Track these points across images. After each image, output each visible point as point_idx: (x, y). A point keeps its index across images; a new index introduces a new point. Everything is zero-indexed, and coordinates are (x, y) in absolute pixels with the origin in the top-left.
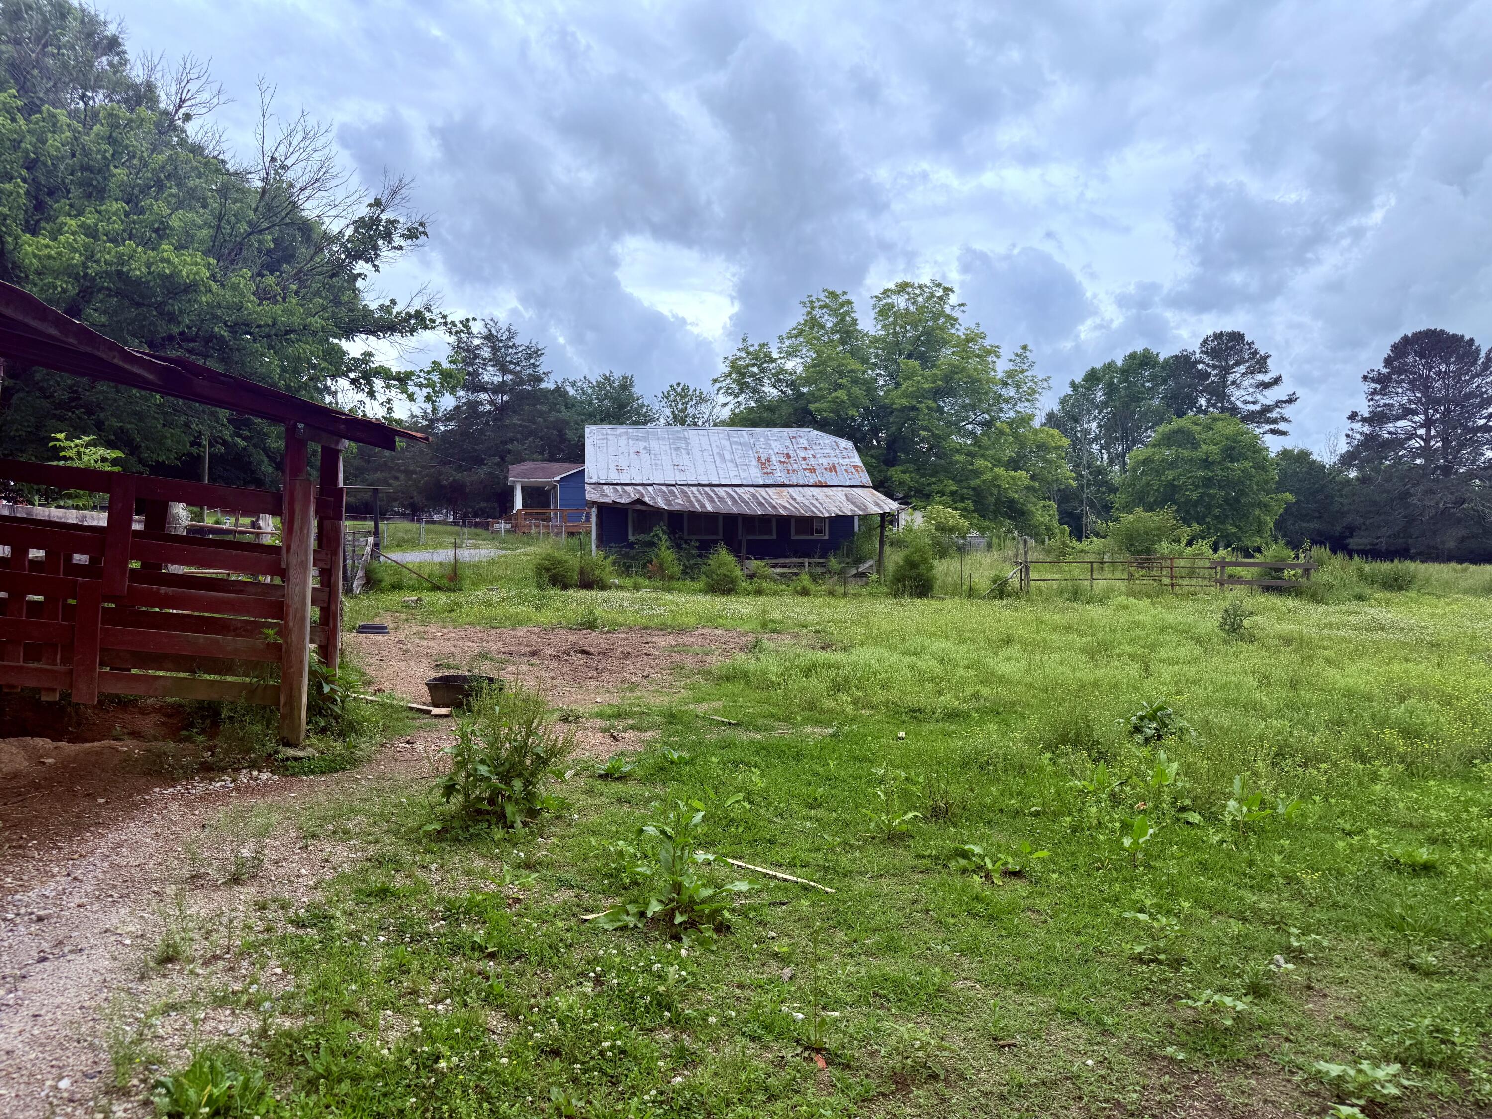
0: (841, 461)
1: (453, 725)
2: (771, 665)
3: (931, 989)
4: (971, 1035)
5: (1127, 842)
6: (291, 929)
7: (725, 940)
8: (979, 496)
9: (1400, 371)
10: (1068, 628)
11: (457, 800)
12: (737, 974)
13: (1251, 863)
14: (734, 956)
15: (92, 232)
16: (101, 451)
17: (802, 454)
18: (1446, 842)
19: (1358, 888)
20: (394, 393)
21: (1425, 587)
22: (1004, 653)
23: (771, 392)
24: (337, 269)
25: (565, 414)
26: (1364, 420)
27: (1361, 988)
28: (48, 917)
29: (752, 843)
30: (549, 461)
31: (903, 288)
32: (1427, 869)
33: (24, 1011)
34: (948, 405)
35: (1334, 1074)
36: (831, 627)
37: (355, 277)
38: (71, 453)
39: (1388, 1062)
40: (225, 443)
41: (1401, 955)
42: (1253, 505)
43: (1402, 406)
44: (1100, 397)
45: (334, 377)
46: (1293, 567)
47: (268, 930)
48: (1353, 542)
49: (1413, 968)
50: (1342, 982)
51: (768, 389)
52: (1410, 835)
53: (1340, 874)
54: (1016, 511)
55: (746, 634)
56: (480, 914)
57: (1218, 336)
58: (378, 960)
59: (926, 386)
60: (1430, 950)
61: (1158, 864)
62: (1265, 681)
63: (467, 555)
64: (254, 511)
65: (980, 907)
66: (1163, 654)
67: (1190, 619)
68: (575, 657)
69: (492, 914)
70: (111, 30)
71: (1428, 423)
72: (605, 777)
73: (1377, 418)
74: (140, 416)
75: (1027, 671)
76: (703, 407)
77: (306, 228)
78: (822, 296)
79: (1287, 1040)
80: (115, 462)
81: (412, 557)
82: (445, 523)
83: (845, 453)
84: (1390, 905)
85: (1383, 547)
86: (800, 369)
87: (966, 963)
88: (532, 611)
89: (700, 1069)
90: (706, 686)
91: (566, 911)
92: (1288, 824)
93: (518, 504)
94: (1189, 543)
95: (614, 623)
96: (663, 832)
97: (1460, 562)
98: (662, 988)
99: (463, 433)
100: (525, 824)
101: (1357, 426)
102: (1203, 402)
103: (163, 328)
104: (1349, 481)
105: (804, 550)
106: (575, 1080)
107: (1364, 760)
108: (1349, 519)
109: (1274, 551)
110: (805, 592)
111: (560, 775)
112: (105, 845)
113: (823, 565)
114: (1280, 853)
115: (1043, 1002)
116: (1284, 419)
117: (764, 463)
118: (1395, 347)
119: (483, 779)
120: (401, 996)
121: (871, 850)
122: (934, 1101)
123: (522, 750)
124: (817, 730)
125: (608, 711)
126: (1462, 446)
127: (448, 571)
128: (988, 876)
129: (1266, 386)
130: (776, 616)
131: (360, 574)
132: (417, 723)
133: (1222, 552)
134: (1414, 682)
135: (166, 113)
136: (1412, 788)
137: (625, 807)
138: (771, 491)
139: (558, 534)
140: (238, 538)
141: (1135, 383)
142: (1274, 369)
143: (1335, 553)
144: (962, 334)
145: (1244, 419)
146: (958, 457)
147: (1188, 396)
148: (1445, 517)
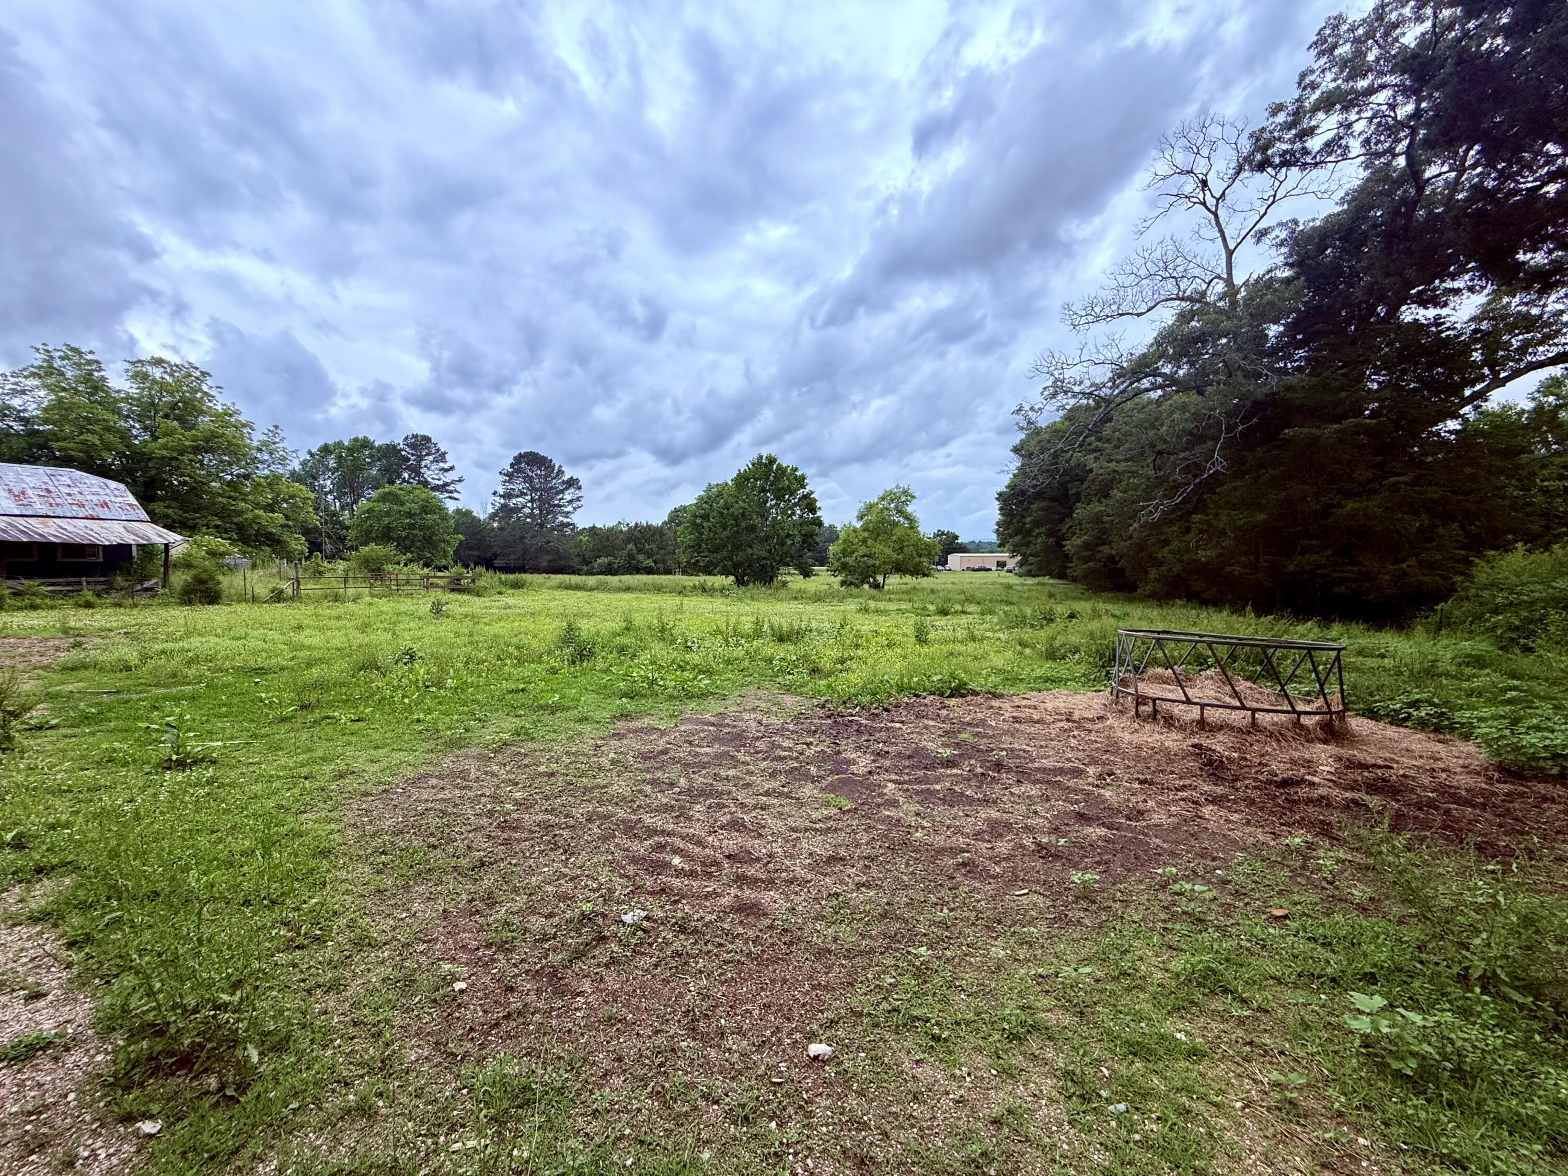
0: (113, 499)
4: (361, 762)
5: (406, 701)
8: (240, 528)
9: (519, 471)
10: (338, 618)
13: (459, 699)
17: (66, 490)
18: (530, 682)
19: (499, 699)
26: (501, 496)
31: (158, 362)
32: (523, 690)
34: (209, 460)
41: (513, 713)
42: (440, 541)
43: (519, 490)
44: (332, 463)
46: (466, 578)
48: (496, 563)
52: (517, 682)
53: (492, 696)
54: (273, 540)
57: (415, 436)
59: (187, 443)
60: (522, 710)
61: (422, 705)
62: (457, 635)
65: (346, 731)
66: (402, 627)
67: (413, 608)
71: (532, 501)
73: (508, 495)
75: (326, 642)
78: (63, 349)
83: (116, 492)
84: (510, 702)
85: (511, 566)
87: (348, 747)
94: (406, 565)
101: (497, 499)
102: (406, 476)
104: (494, 529)
107: (502, 660)
108: (494, 550)
109: (455, 569)
113: (105, 583)
115: (387, 750)
116: (456, 491)
117: (18, 496)
118: (515, 458)
121: (274, 726)
122: (356, 777)
126: (548, 514)
128: (345, 723)
129: (446, 470)
133: (425, 570)
134: (522, 629)
138: (32, 520)
141: (358, 458)
142: (450, 460)
143: (487, 569)
144: (219, 408)
145: (433, 489)
146: (220, 499)
147: (397, 471)
148: (541, 550)
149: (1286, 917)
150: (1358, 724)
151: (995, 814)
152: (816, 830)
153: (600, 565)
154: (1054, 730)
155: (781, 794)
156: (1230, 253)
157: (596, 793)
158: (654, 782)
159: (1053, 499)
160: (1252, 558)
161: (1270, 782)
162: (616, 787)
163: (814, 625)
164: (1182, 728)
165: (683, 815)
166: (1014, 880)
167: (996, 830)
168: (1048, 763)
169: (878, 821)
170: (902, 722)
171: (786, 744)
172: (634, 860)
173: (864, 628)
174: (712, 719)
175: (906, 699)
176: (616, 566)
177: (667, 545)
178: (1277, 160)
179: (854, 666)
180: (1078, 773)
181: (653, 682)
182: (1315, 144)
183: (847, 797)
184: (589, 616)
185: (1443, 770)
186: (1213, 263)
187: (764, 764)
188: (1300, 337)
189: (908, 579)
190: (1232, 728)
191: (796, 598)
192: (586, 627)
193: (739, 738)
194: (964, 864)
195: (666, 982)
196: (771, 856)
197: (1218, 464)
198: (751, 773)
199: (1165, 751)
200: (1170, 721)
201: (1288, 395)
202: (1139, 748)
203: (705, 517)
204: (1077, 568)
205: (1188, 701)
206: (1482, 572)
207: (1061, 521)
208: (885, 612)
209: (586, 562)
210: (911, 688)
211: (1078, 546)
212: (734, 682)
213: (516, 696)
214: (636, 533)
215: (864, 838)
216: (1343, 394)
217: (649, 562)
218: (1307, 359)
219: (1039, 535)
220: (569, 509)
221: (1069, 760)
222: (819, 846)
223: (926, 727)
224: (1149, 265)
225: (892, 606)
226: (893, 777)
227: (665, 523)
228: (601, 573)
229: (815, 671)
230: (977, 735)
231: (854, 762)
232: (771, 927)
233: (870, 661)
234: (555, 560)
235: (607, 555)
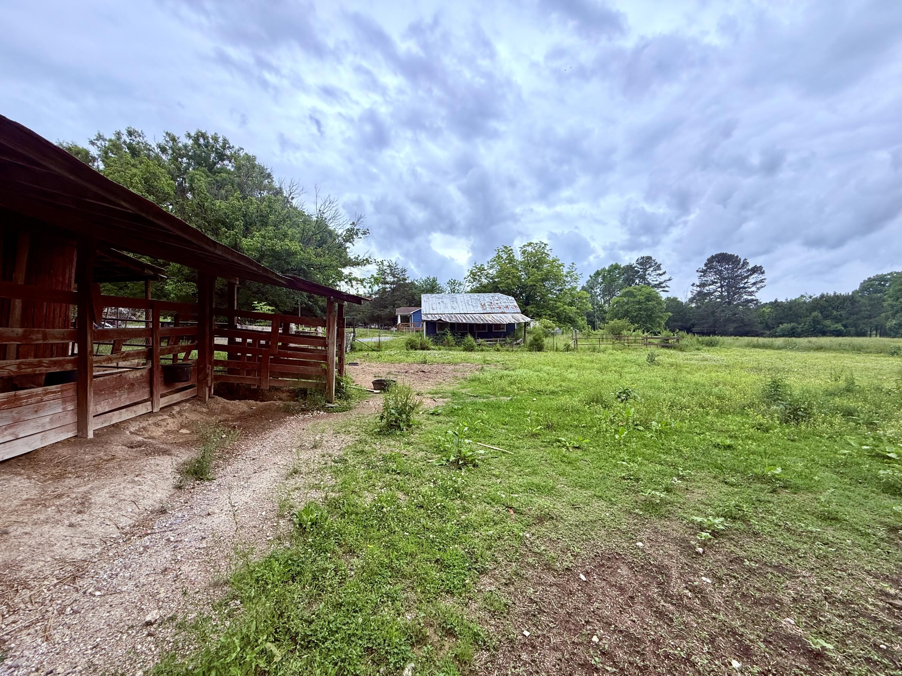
0: (510, 304)
1: (382, 396)
2: (488, 376)
3: (549, 487)
4: (564, 504)
5: (617, 436)
6: (333, 464)
7: (476, 470)
8: (558, 315)
9: (710, 268)
10: (592, 362)
11: (385, 421)
12: (481, 481)
13: (663, 445)
14: (480, 475)
15: (263, 237)
16: (268, 307)
17: (496, 302)
18: (736, 437)
19: (704, 454)
20: (359, 286)
21: (723, 345)
22: (570, 371)
23: (485, 281)
24: (340, 246)
25: (414, 291)
26: (697, 286)
27: (707, 490)
28: (256, 458)
29: (484, 437)
30: (409, 306)
31: (530, 244)
33: (250, 489)
34: (547, 284)
35: (699, 521)
36: (508, 362)
37: (346, 248)
38: (259, 308)
39: (718, 517)
40: (305, 303)
41: (721, 478)
42: (656, 317)
43: (712, 281)
44: (600, 280)
45: (340, 281)
46: (672, 339)
47: (326, 464)
48: (694, 329)
49: (726, 483)
50: (699, 487)
51: (483, 280)
52: (722, 434)
53: (696, 448)
54: (572, 320)
55: (478, 365)
56: (394, 459)
57: (643, 258)
58: (362, 474)
59: (539, 278)
60: (732, 476)
61: (629, 445)
62: (665, 380)
63: (383, 339)
64: (316, 326)
65: (565, 459)
66: (626, 370)
67: (635, 358)
68: (420, 373)
69: (398, 459)
70: (269, 171)
71: (721, 287)
72: (432, 414)
73: (703, 285)
74: (279, 295)
75: (578, 376)
76: (461, 287)
77: (331, 233)
78: (502, 248)
79: (680, 508)
80: (272, 311)
81: (365, 340)
82: (375, 328)
83: (511, 301)
84: (716, 460)
85: (705, 331)
86: (495, 272)
87: (561, 479)
88: (405, 357)
89: (470, 514)
90: (465, 383)
91: (422, 459)
92: (676, 431)
93: (399, 321)
94: (634, 331)
95: (432, 361)
96: (455, 433)
97: (735, 336)
98: (456, 486)
99: (381, 298)
100: (407, 430)
101: (695, 288)
102: (637, 281)
103: (286, 267)
104: (692, 308)
105: (497, 335)
106: (429, 516)
107: (703, 408)
108: (692, 322)
109: (665, 333)
110: (498, 350)
111: (418, 413)
112: (272, 435)
113: (504, 341)
114: (674, 441)
115: (589, 493)
116: (667, 286)
117: (483, 306)
118: (708, 260)
119: (392, 414)
120: (369, 487)
121: (526, 439)
122: (552, 526)
123: (405, 405)
124: (505, 398)
125: (432, 392)
126: (735, 294)
127: (377, 344)
128: (568, 448)
129: (661, 275)
130: (488, 358)
131: (349, 346)
132: (370, 395)
133: (646, 334)
134: (720, 380)
135: (286, 197)
136: (722, 418)
137: (440, 424)
138: (485, 315)
139: (413, 331)
140: (311, 334)
141: (613, 275)
142: (663, 269)
143: (688, 333)
144: (551, 259)
145: (653, 287)
146: (551, 302)
147: (632, 279)
148: (728, 320)
153: (782, 329)
176: (800, 330)
177: (859, 311)
192: (794, 385)
209: (768, 327)
214: (822, 302)
217: (839, 326)
220: (754, 289)
227: (856, 292)
228: (783, 336)
234: (741, 326)
235: (791, 322)
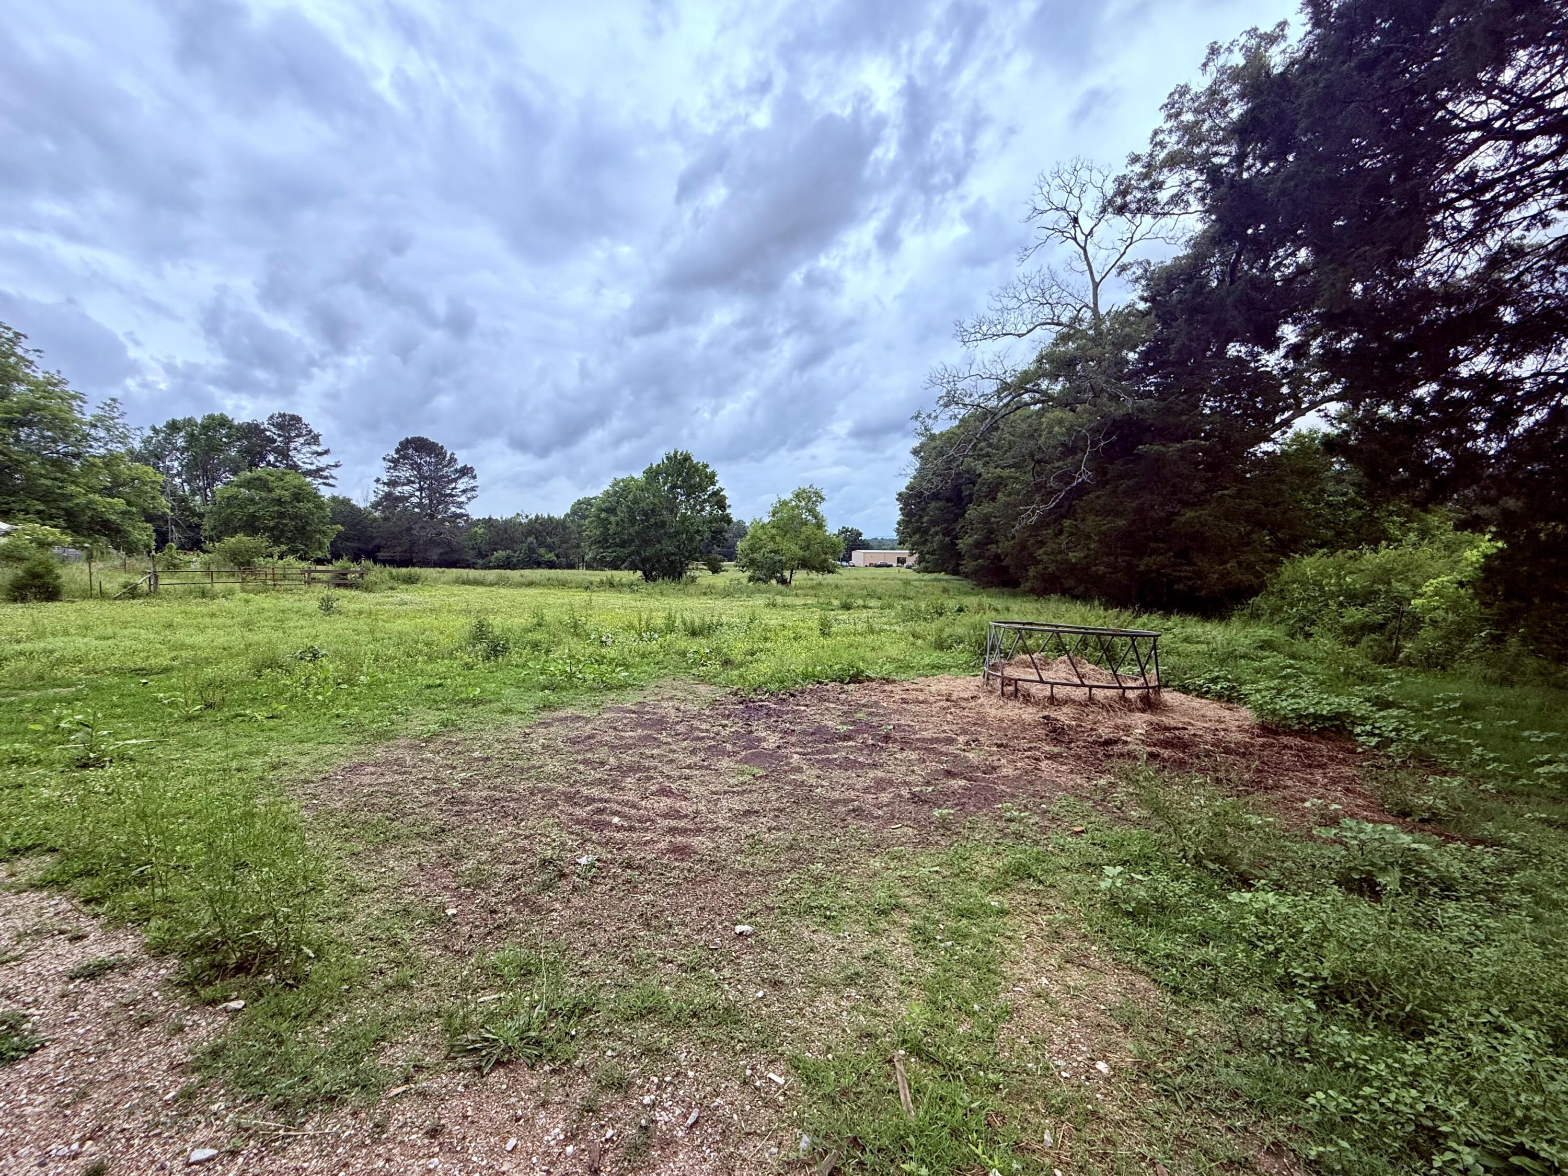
5: (320, 697)
8: (70, 514)
9: (405, 457)
10: (213, 615)
13: (375, 695)
21: (425, 581)
26: (385, 483)
32: (440, 685)
42: (314, 531)
43: (406, 478)
44: (180, 442)
46: (354, 572)
48: (380, 555)
52: (432, 677)
53: (410, 691)
57: (281, 416)
62: (357, 632)
66: (292, 624)
67: (296, 605)
71: (421, 489)
73: (392, 483)
85: (400, 559)
94: (281, 558)
97: (441, 567)
101: (380, 487)
102: (271, 458)
104: (375, 519)
107: (411, 656)
108: (376, 542)
109: (340, 563)
116: (332, 477)
118: (401, 444)
121: (182, 725)
126: (439, 504)
128: (259, 720)
129: (320, 454)
133: (305, 563)
134: (427, 626)
136: (431, 663)
141: (213, 437)
142: (324, 444)
143: (374, 563)
144: (40, 376)
145: (305, 474)
146: (43, 481)
147: (260, 453)
148: (431, 542)
149: (1082, 832)
150: (1169, 697)
151: (880, 774)
152: (734, 792)
153: (497, 558)
154: (935, 708)
155: (701, 767)
156: (1096, 285)
157: (533, 772)
158: (585, 762)
159: (948, 500)
160: (1112, 558)
161: (1095, 742)
162: (550, 767)
163: (724, 619)
164: (1037, 704)
165: (615, 786)
166: (892, 818)
167: (880, 785)
168: (926, 735)
169: (786, 783)
170: (807, 706)
171: (704, 726)
172: (578, 822)
173: (772, 622)
174: (633, 708)
175: (810, 686)
176: (515, 560)
177: (570, 538)
178: (1133, 206)
179: (764, 657)
180: (950, 741)
181: (571, 676)
182: (1163, 196)
183: (759, 767)
184: (496, 613)
185: (1224, 730)
186: (1082, 294)
187: (685, 744)
188: (1151, 364)
189: (814, 575)
190: (1074, 701)
191: (705, 594)
192: (497, 623)
193: (660, 723)
194: (854, 810)
195: (621, 899)
196: (697, 812)
197: (1084, 476)
198: (674, 751)
199: (1022, 722)
200: (1027, 698)
201: (1141, 416)
202: (1001, 720)
203: (611, 511)
204: (969, 565)
205: (1041, 681)
206: (1287, 570)
207: (956, 520)
208: (792, 607)
209: (481, 555)
210: (814, 676)
211: (970, 545)
212: (650, 675)
213: (435, 691)
214: (538, 526)
215: (773, 796)
216: (1184, 418)
217: (551, 556)
218: (1157, 385)
219: (937, 533)
220: (463, 499)
221: (944, 731)
222: (737, 803)
223: (827, 709)
224: (1029, 290)
225: (799, 601)
226: (798, 750)
227: (567, 515)
228: (499, 567)
229: (727, 663)
230: (870, 714)
231: (764, 740)
232: (701, 860)
233: (778, 653)
234: (447, 553)
235: (505, 549)
